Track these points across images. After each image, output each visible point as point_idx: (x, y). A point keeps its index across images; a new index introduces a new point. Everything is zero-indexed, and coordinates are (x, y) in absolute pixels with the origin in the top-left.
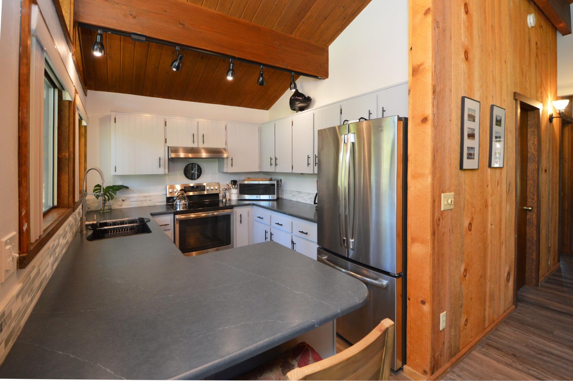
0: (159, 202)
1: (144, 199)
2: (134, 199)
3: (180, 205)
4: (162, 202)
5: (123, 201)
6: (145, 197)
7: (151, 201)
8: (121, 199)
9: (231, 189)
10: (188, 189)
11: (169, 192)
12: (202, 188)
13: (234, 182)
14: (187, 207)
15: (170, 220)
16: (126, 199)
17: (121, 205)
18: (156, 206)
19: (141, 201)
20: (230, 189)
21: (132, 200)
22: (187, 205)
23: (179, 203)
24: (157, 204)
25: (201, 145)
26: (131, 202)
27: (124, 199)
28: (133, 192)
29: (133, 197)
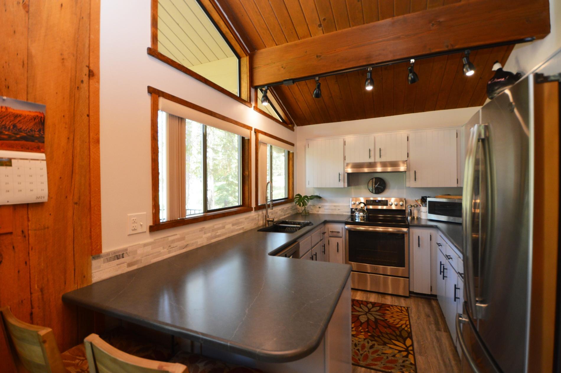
0: (345, 212)
1: (334, 208)
2: (327, 208)
3: (358, 217)
4: (348, 212)
5: (320, 208)
6: (335, 206)
7: (339, 210)
8: (318, 206)
9: (421, 206)
10: (370, 203)
11: (352, 204)
12: (385, 202)
13: (424, 200)
14: (365, 219)
15: (341, 229)
16: (321, 207)
17: (318, 211)
18: (343, 215)
19: (332, 209)
20: (419, 206)
21: (325, 208)
22: (365, 217)
23: (357, 215)
24: (344, 214)
25: (378, 160)
26: (325, 209)
27: (320, 206)
28: (326, 201)
29: (326, 206)
